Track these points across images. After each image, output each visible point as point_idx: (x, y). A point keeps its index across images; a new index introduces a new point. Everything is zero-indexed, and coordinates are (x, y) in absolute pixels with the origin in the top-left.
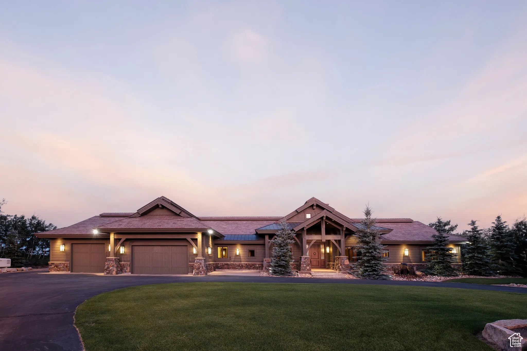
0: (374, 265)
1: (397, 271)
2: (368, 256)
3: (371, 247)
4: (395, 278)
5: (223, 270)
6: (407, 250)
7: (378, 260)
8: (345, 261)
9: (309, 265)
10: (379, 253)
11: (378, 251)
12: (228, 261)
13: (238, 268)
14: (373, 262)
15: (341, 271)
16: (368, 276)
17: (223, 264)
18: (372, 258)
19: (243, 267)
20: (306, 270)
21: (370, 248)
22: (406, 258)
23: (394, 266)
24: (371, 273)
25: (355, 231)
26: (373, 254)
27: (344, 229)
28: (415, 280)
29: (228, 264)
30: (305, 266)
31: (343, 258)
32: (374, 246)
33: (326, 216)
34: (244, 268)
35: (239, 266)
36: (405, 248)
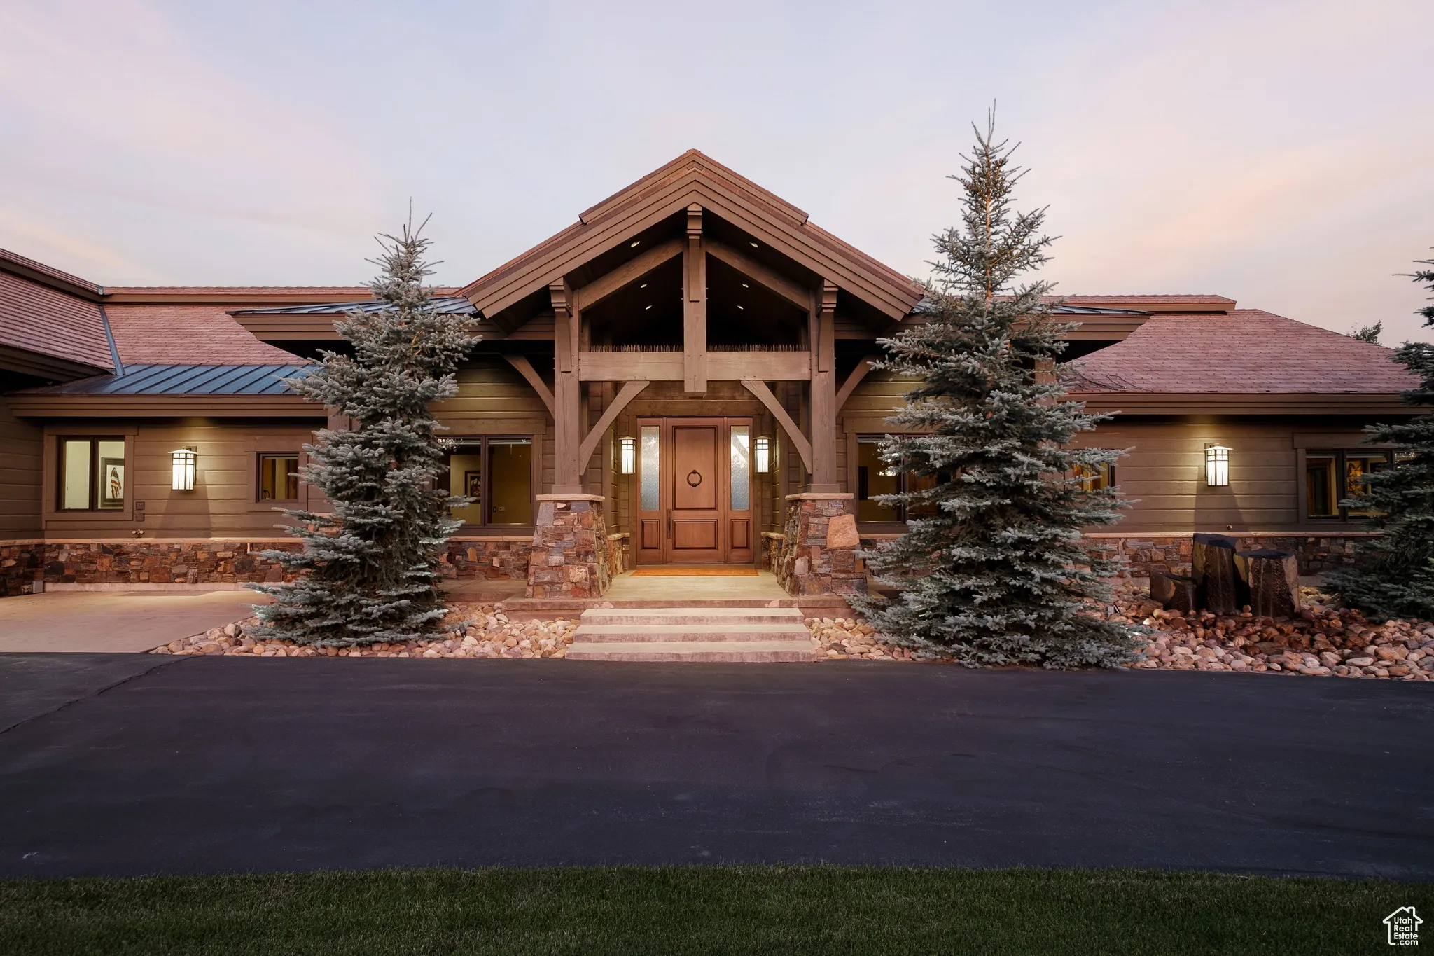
0: (1019, 553)
1: (1173, 589)
2: (979, 490)
3: (999, 422)
4: (1170, 647)
5: (88, 587)
6: (1225, 450)
7: (1052, 521)
8: (832, 528)
9: (587, 554)
10: (1056, 462)
11: (1046, 447)
12: (124, 532)
13: (185, 575)
14: (1012, 533)
15: (803, 592)
16: (975, 637)
17: (87, 547)
18: (1007, 501)
19: (220, 569)
20: (565, 587)
21: (992, 431)
22: (1213, 501)
23: (1142, 549)
24: (989, 621)
25: (898, 317)
26: (1009, 471)
27: (830, 303)
28: (1311, 665)
29: (119, 546)
30: (556, 559)
31: (818, 505)
32: (1015, 416)
33: (704, 210)
34: (225, 572)
35: (190, 560)
36: (1208, 441)
